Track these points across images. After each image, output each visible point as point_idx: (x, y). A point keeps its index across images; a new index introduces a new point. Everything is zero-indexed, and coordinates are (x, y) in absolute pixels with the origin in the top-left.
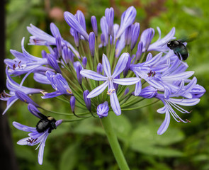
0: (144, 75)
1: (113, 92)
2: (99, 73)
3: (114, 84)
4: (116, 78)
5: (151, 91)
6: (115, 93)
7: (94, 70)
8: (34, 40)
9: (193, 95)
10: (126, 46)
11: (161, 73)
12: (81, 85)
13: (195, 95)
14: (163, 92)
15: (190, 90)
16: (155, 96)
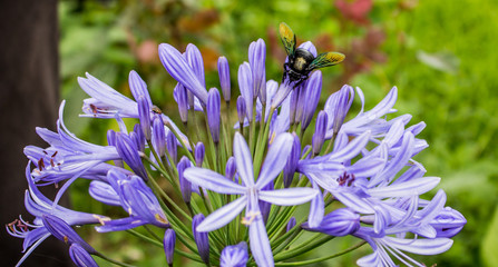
0: (331, 183)
1: (256, 219)
2: (231, 179)
3: (261, 203)
4: (265, 189)
5: (346, 218)
6: (261, 223)
7: (218, 172)
8: (92, 106)
9: (437, 230)
10: (292, 124)
11: (369, 179)
12: (188, 204)
13: (443, 231)
14: (371, 224)
15: (430, 219)
16: (353, 232)
